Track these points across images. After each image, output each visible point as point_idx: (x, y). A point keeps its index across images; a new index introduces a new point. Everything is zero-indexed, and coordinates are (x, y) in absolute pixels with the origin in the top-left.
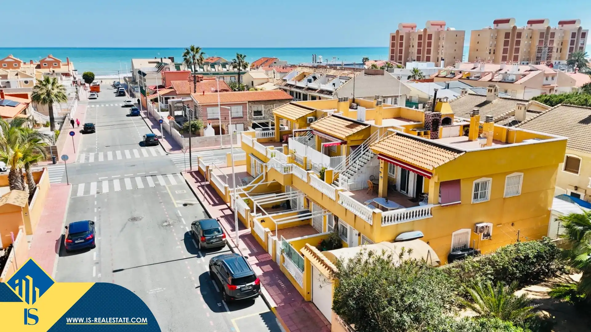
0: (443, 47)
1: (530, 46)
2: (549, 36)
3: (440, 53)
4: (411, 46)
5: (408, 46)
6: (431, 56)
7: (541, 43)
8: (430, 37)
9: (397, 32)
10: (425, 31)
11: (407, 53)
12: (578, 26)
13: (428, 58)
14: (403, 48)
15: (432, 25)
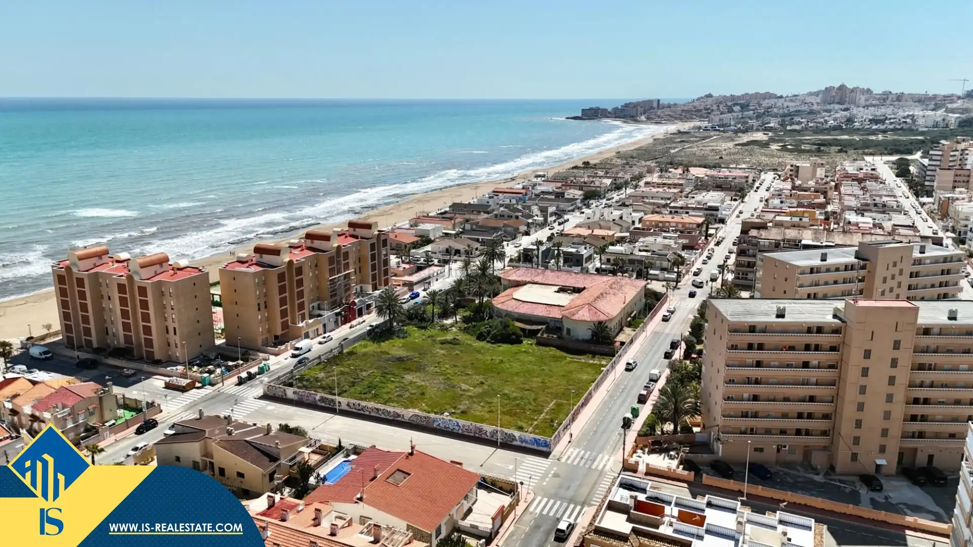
0: (173, 309)
1: (319, 279)
2: (342, 258)
3: (170, 320)
4: (106, 298)
5: (99, 297)
6: (153, 324)
7: (332, 272)
8: (143, 291)
9: (68, 269)
10: (130, 278)
11: (100, 311)
12: (376, 233)
13: (148, 330)
14: (89, 302)
15: (142, 267)
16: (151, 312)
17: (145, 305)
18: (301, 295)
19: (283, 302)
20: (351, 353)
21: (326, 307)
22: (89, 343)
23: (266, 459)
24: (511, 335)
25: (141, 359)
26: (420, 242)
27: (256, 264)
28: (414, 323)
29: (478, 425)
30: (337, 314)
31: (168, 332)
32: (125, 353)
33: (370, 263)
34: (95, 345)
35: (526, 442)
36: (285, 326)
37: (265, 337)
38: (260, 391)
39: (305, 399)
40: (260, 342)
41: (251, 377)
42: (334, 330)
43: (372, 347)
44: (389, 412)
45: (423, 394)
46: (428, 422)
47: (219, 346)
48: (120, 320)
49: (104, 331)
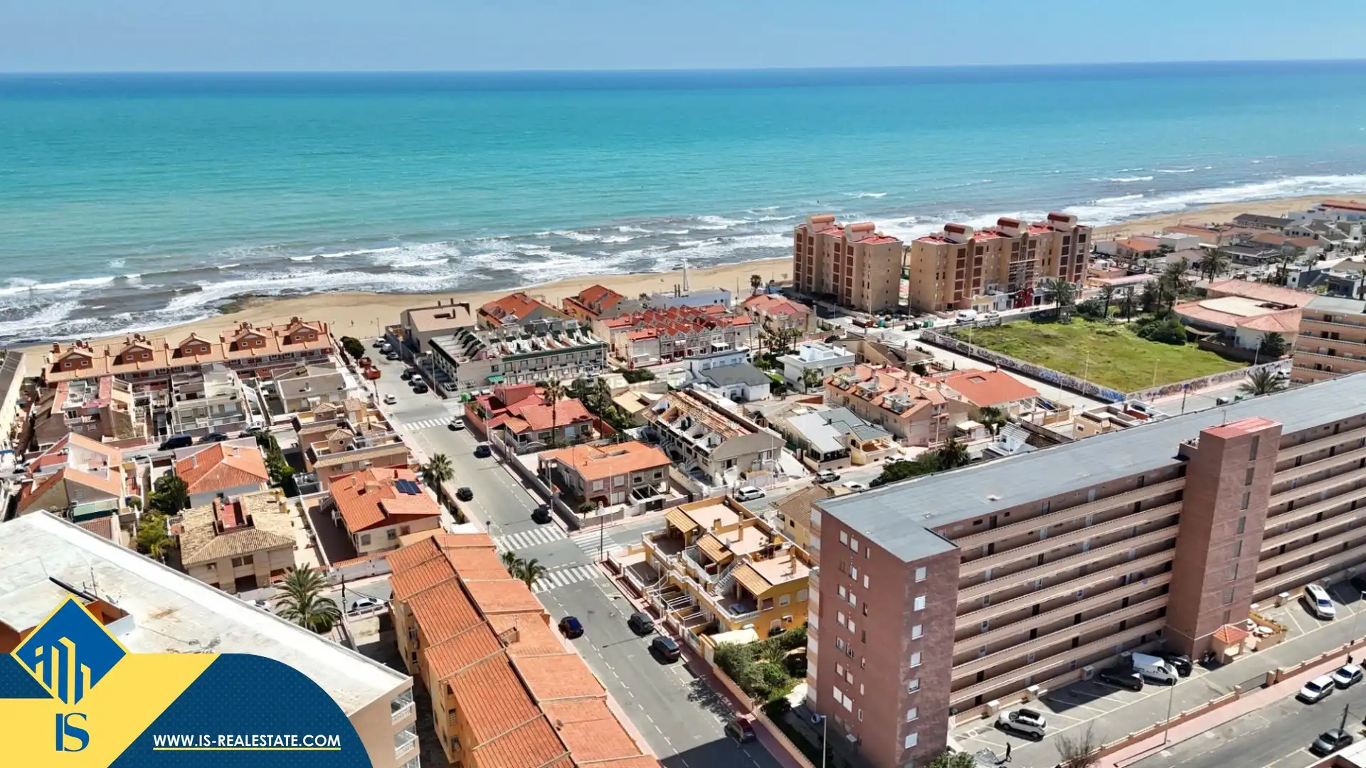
0: (870, 267)
1: (999, 261)
2: (1027, 246)
3: (866, 276)
4: (826, 255)
5: (822, 254)
6: (853, 278)
7: (1014, 256)
8: (851, 250)
9: (805, 230)
10: (844, 239)
11: (821, 265)
12: (1074, 226)
13: (849, 282)
14: (814, 257)
15: (853, 231)
16: (854, 267)
17: (850, 261)
18: (978, 272)
19: (959, 275)
20: (1006, 327)
21: (1003, 289)
22: (809, 288)
23: (896, 359)
24: (1172, 335)
25: (842, 305)
26: (1158, 252)
27: (944, 240)
28: (1084, 315)
29: (1072, 377)
30: (1010, 297)
31: (863, 285)
32: (831, 298)
33: (1060, 256)
34: (813, 290)
35: (1107, 395)
36: (958, 296)
37: (938, 303)
38: (918, 337)
39: (948, 345)
40: (933, 307)
41: (916, 327)
42: (1004, 310)
43: (1029, 325)
44: (1007, 361)
45: (1047, 358)
46: (1035, 372)
47: (900, 306)
48: (832, 272)
49: (821, 282)
